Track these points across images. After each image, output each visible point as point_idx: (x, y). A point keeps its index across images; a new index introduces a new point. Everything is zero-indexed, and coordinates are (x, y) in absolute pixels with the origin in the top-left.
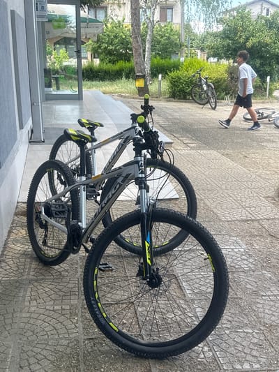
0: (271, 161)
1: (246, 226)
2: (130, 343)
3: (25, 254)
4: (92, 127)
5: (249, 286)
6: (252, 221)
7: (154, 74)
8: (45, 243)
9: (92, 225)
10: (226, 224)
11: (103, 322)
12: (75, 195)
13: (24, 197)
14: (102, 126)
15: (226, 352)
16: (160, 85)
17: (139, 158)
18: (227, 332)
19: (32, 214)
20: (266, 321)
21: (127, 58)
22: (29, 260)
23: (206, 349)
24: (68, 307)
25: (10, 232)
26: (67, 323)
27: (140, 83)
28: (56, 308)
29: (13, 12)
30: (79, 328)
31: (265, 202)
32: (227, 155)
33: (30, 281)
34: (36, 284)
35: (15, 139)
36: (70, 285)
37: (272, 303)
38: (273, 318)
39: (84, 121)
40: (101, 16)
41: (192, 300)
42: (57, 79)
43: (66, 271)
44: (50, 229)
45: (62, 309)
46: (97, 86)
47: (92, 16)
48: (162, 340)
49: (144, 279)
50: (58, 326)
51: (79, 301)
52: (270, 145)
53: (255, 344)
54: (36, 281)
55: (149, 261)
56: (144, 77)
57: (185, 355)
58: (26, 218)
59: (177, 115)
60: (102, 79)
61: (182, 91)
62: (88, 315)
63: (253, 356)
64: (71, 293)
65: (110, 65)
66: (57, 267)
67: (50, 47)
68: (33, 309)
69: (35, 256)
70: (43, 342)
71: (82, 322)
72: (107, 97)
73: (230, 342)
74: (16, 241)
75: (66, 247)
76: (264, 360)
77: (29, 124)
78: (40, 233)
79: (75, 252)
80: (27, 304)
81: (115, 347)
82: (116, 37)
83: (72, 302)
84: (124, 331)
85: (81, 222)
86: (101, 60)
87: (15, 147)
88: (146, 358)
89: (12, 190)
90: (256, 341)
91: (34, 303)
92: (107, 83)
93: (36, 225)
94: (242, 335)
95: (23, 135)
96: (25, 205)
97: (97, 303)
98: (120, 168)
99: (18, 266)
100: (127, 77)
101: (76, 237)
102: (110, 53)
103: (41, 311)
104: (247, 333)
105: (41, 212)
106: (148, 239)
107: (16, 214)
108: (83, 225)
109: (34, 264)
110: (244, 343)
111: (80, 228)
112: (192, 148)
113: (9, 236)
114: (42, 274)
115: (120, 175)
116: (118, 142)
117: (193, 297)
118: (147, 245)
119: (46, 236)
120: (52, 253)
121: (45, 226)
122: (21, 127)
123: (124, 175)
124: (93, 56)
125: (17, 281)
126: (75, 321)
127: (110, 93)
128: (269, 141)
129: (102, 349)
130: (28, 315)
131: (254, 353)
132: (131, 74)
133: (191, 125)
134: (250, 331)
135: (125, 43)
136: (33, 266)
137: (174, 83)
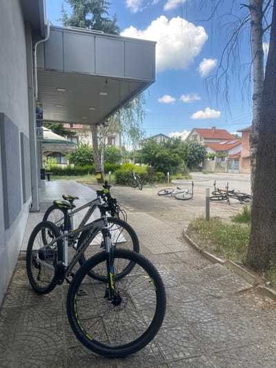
0: (176, 217)
1: (168, 257)
2: (101, 348)
3: (24, 287)
4: (72, 199)
5: (175, 297)
6: (171, 253)
7: (106, 171)
8: (38, 278)
9: (72, 264)
10: (156, 257)
11: (81, 334)
12: (60, 244)
13: (25, 247)
14: (78, 198)
15: (166, 346)
16: (110, 177)
17: (104, 217)
18: (166, 331)
19: (30, 259)
20: (189, 320)
21: (91, 163)
22: (27, 292)
23: (153, 345)
24: (55, 325)
25: (14, 272)
26: (55, 337)
27: (99, 176)
28: (47, 326)
29: (22, 134)
30: (63, 340)
31: (176, 241)
32: (152, 215)
33: (28, 307)
34: (32, 309)
35: (21, 209)
36: (57, 308)
37: (191, 307)
38: (193, 317)
39: (66, 196)
40: (75, 141)
41: (141, 310)
42: (48, 175)
43: (54, 297)
44: (42, 268)
45: (51, 326)
46: (73, 179)
47: (69, 140)
48: (123, 343)
49: (109, 300)
50: (48, 340)
51: (63, 319)
52: (174, 209)
53: (184, 338)
54: (32, 306)
55: (113, 287)
56: (101, 173)
57: (139, 353)
58: (25, 262)
59: (121, 193)
60: (76, 175)
61: (122, 180)
62: (70, 330)
63: (185, 347)
64: (57, 313)
65: (80, 167)
66: (47, 295)
67: (44, 158)
68: (29, 328)
69: (31, 288)
70: (37, 354)
71: (66, 335)
72: (79, 184)
73: (169, 338)
74: (18, 278)
75: (54, 280)
76: (192, 349)
77: (30, 201)
78: (35, 271)
79: (60, 283)
80: (25, 324)
81: (90, 352)
82: (84, 152)
83: (58, 320)
84: (96, 339)
85: (64, 262)
86: (75, 165)
87: (19, 215)
88: (113, 358)
89: (17, 242)
90: (184, 335)
91: (31, 323)
92: (79, 177)
93: (32, 267)
94: (176, 332)
95: (26, 207)
96: (25, 253)
97: (77, 320)
98: (91, 223)
99: (19, 297)
100: (91, 173)
101: (60, 273)
102: (80, 161)
103: (35, 329)
104: (178, 330)
105: (36, 257)
106: (112, 271)
107: (19, 259)
108: (66, 264)
109: (31, 295)
110: (177, 338)
111: (64, 266)
112: (131, 211)
113: (13, 275)
114: (37, 301)
115: (91, 228)
116: (88, 208)
117: (141, 308)
118: (111, 275)
119: (39, 273)
120: (43, 285)
121: (39, 267)
122: (25, 202)
123: (94, 228)
124: (71, 163)
125: (18, 308)
126: (60, 335)
127: (81, 182)
128: (173, 206)
129: (80, 355)
130: (26, 333)
131: (185, 344)
132: (93, 172)
133: (129, 198)
134: (180, 328)
135: (89, 156)
136: (30, 296)
137: (118, 176)
